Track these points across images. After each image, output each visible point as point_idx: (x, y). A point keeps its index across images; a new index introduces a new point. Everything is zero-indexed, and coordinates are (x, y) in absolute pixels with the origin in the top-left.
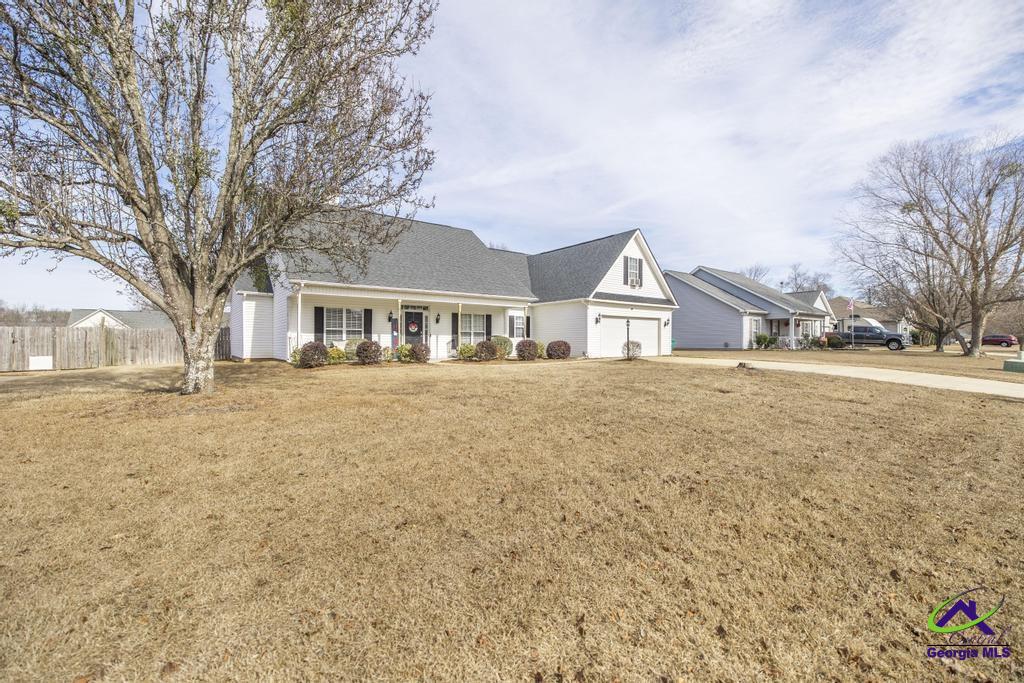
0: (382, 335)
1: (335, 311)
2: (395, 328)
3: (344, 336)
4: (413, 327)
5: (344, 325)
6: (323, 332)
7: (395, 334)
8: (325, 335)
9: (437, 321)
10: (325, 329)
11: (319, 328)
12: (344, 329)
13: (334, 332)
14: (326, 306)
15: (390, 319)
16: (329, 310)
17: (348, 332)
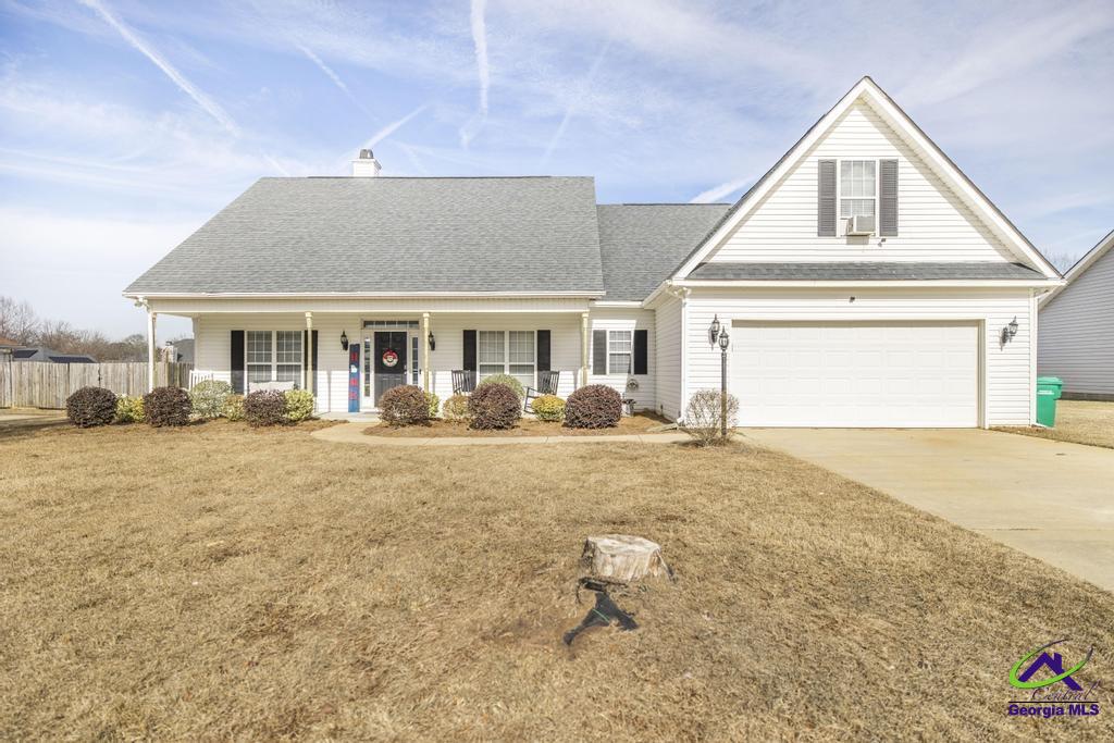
0: (333, 372)
1: (260, 335)
2: (354, 360)
3: (274, 373)
4: (390, 358)
5: (274, 357)
6: (243, 369)
7: (354, 370)
8: (246, 372)
9: (433, 345)
10: (246, 364)
11: (237, 363)
12: (274, 363)
13: (260, 368)
14: (247, 328)
15: (345, 346)
16: (251, 335)
17: (280, 368)
